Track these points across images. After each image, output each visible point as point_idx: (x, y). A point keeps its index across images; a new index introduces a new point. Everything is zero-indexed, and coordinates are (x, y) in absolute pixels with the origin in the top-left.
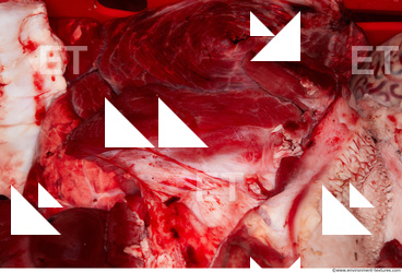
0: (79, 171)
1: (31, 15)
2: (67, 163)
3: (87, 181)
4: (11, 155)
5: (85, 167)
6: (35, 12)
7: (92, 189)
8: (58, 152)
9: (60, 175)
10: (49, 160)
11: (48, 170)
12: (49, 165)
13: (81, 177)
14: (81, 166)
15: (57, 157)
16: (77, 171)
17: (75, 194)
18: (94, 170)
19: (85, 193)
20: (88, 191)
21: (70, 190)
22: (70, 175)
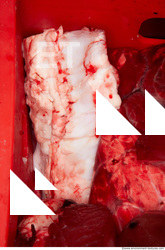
0: (144, 175)
1: (94, 42)
2: (133, 169)
3: (153, 185)
4: (75, 164)
5: (149, 172)
6: (97, 39)
7: (158, 193)
8: (123, 160)
9: (128, 180)
10: (116, 167)
11: (115, 176)
12: (116, 171)
13: (147, 182)
14: (146, 172)
15: (123, 163)
16: (143, 176)
17: (143, 198)
18: (158, 175)
19: (153, 196)
20: (155, 194)
21: (138, 193)
22: (137, 180)
